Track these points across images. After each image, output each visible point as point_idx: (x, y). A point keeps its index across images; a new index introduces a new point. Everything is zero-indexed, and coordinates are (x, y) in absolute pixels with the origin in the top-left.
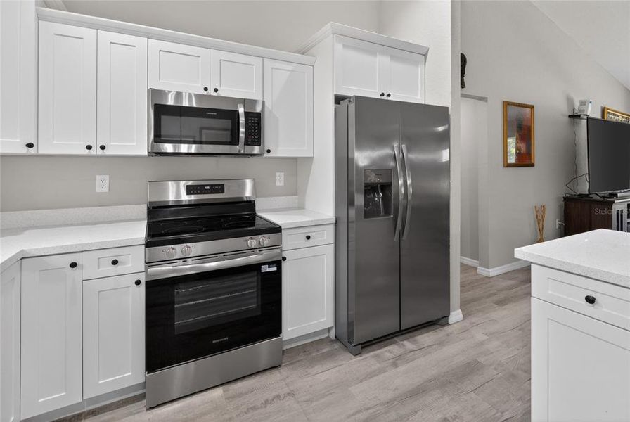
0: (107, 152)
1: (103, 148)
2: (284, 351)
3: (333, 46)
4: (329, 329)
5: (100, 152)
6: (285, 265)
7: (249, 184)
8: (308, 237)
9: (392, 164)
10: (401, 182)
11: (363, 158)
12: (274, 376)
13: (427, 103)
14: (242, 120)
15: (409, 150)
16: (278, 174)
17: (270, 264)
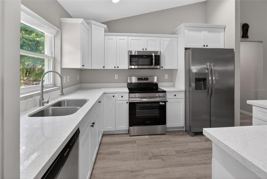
0: (119, 68)
1: (118, 67)
2: (167, 131)
3: (184, 31)
4: (183, 127)
5: (117, 68)
6: (167, 103)
7: (156, 78)
8: (175, 95)
9: (207, 71)
10: (210, 78)
11: (195, 69)
12: (163, 137)
13: (225, 48)
14: (154, 58)
15: (214, 66)
16: (166, 75)
17: (163, 102)
